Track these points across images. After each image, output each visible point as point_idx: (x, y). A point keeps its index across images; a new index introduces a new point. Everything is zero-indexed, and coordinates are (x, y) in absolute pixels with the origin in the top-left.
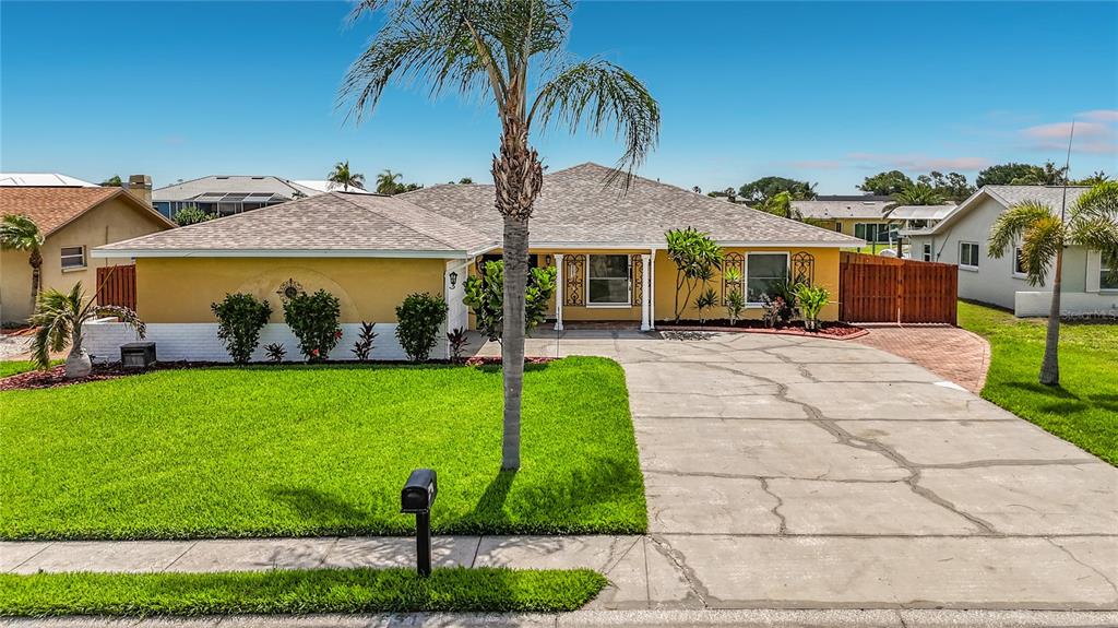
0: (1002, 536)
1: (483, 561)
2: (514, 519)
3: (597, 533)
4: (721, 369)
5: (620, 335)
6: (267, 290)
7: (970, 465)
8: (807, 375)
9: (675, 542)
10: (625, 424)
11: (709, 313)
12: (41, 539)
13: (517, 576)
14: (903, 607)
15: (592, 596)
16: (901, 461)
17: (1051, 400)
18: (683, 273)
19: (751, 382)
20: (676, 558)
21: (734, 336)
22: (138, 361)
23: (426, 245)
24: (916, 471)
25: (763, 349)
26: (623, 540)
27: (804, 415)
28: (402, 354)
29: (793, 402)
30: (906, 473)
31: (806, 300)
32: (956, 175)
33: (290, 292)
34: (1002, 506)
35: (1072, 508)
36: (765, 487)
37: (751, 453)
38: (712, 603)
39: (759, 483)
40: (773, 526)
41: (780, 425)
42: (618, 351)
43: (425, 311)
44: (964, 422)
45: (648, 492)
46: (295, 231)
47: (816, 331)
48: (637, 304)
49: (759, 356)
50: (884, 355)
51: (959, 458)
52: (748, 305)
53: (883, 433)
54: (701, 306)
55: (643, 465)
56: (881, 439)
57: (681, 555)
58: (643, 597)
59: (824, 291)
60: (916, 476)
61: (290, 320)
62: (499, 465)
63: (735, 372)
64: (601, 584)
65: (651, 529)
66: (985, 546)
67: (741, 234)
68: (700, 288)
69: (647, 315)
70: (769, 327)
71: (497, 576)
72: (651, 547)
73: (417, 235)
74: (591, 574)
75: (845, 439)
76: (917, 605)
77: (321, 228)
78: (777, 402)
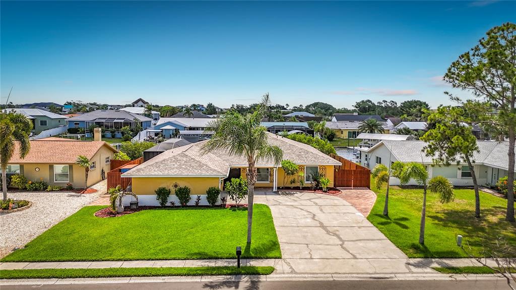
0: (357, 259)
1: (248, 265)
2: (253, 255)
3: (271, 258)
4: (297, 208)
5: (267, 194)
6: (169, 186)
7: (357, 240)
8: (321, 210)
9: (288, 260)
10: (274, 229)
11: (293, 185)
12: (152, 260)
13: (257, 268)
14: (333, 274)
15: (272, 272)
16: (340, 239)
17: (383, 220)
18: (286, 174)
19: (306, 213)
20: (288, 264)
21: (302, 194)
22: (134, 207)
23: (215, 173)
24: (343, 241)
25: (310, 200)
26: (277, 260)
27: (319, 225)
28: (208, 204)
29: (316, 220)
30: (341, 243)
31: (323, 182)
32: (393, 102)
33: (176, 186)
34: (360, 251)
35: (375, 252)
36: (308, 247)
37: (305, 237)
38: (296, 273)
39: (306, 245)
40: (309, 256)
41: (313, 228)
42: (267, 200)
43: (215, 193)
44: (359, 227)
45: (281, 248)
46: (177, 168)
47: (326, 192)
48: (272, 181)
49: (308, 203)
50: (345, 202)
51: (355, 238)
52: (306, 182)
53: (338, 231)
54: (291, 183)
55: (279, 240)
56: (337, 233)
57: (289, 263)
58: (282, 272)
59: (329, 179)
60: (343, 243)
61: (177, 195)
62: (246, 241)
63: (301, 209)
64: (274, 269)
65: (282, 257)
66: (353, 261)
67: (304, 160)
68: (291, 178)
69: (275, 185)
70: (312, 190)
71: (253, 267)
72: (283, 261)
73: (211, 170)
74: (272, 267)
75: (328, 232)
76: (336, 273)
77: (183, 166)
78: (313, 221)
